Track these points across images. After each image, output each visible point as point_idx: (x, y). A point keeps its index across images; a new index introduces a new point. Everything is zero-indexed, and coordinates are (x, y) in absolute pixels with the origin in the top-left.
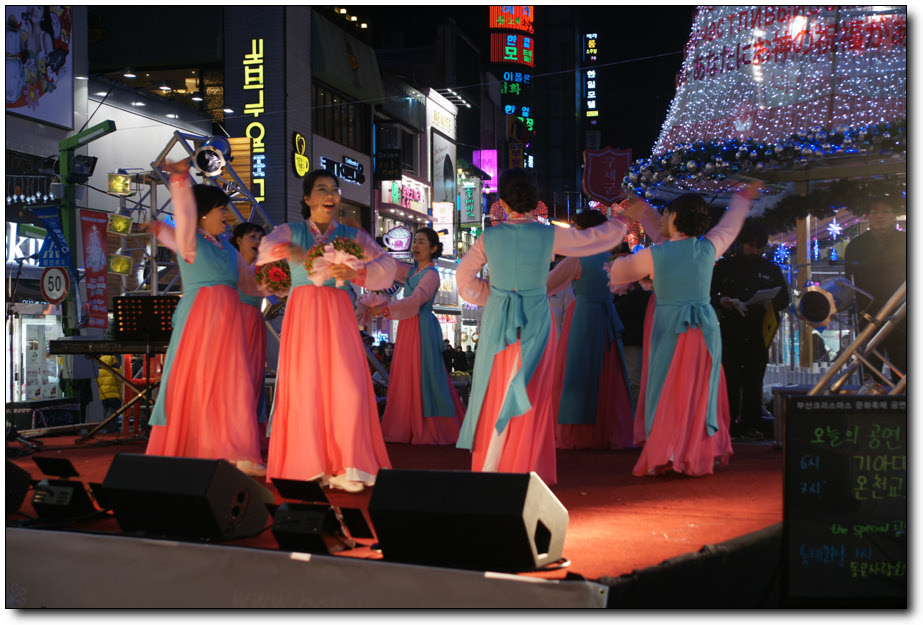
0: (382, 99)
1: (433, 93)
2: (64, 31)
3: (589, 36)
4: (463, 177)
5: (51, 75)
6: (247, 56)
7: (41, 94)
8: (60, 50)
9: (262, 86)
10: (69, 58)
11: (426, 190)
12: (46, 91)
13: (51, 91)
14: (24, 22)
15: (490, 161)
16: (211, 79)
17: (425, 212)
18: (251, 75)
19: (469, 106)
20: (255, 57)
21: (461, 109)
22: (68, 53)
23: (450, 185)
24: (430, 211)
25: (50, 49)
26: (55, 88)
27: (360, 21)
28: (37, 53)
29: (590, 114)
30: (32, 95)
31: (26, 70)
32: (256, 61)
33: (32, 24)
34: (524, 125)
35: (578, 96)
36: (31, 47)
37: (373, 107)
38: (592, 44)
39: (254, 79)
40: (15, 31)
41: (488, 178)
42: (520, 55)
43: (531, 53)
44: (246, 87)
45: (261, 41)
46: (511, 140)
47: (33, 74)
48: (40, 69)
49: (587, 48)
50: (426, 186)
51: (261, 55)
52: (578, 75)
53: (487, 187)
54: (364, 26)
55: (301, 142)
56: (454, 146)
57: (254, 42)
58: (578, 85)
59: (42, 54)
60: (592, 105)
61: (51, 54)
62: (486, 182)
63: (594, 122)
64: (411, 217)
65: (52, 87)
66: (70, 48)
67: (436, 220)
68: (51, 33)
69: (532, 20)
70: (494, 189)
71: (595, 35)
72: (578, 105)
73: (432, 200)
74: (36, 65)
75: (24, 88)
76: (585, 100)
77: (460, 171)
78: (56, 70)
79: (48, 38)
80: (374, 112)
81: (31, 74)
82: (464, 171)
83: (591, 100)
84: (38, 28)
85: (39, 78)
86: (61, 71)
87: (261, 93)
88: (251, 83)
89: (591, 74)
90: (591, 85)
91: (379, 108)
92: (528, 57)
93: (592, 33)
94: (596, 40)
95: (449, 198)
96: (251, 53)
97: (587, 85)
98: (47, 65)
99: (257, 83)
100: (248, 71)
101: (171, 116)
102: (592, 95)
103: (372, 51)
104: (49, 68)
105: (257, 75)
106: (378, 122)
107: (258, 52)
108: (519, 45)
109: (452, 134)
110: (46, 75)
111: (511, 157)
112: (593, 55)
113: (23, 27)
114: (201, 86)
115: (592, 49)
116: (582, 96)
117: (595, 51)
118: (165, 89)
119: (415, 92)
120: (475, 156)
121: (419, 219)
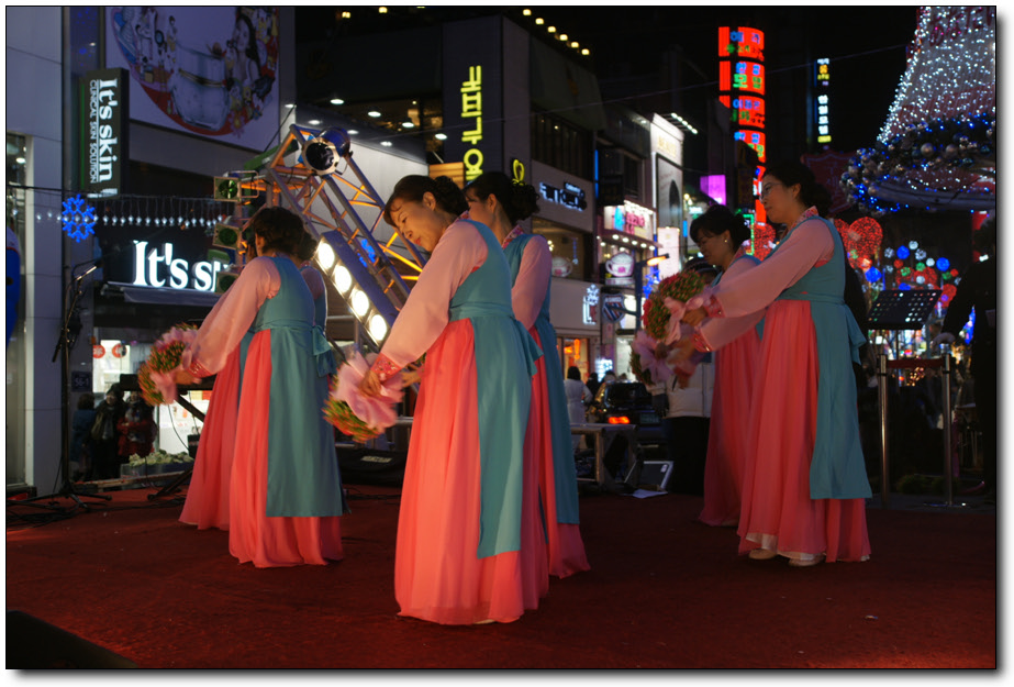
0: (604, 125)
1: (658, 119)
2: (270, 58)
3: (820, 61)
4: (690, 202)
5: (257, 102)
6: (465, 84)
7: (246, 121)
8: (266, 78)
9: (479, 113)
10: (275, 85)
11: (651, 216)
12: (252, 118)
13: (257, 118)
14: (229, 49)
15: (718, 187)
16: (430, 109)
17: (651, 238)
18: (470, 103)
19: (695, 131)
20: (473, 84)
21: (687, 134)
22: (274, 80)
23: (676, 211)
24: (655, 237)
25: (256, 76)
26: (261, 115)
27: (581, 48)
28: (243, 81)
29: (822, 140)
30: (237, 123)
31: (231, 98)
32: (473, 89)
33: (238, 52)
34: (754, 153)
35: (809, 122)
36: (236, 75)
37: (595, 133)
38: (823, 70)
39: (472, 106)
40: (219, 59)
42: (749, 82)
43: (761, 80)
44: (464, 115)
45: (479, 68)
46: (740, 165)
47: (239, 102)
48: (245, 96)
49: (819, 73)
50: (651, 212)
51: (479, 82)
52: (809, 101)
54: (585, 52)
55: (519, 169)
56: (680, 172)
57: (472, 69)
58: (809, 111)
59: (247, 82)
60: (823, 130)
61: (256, 82)
63: (826, 148)
64: (635, 243)
65: (257, 114)
66: (277, 75)
67: (661, 247)
68: (257, 60)
69: (762, 47)
71: (827, 61)
72: (809, 130)
73: (658, 226)
74: (241, 93)
75: (229, 116)
76: (817, 125)
77: (687, 196)
78: (262, 98)
79: (254, 65)
80: (596, 138)
81: (235, 101)
82: (691, 196)
83: (823, 125)
84: (243, 57)
85: (244, 105)
86: (267, 98)
87: (479, 120)
88: (470, 111)
89: (823, 99)
90: (823, 110)
91: (601, 133)
92: (759, 85)
93: (823, 57)
94: (828, 66)
95: (676, 223)
96: (468, 80)
97: (818, 111)
98: (253, 92)
99: (475, 110)
100: (466, 98)
101: (385, 144)
102: (824, 120)
103: (594, 77)
104: (255, 95)
105: (474, 102)
106: (601, 148)
107: (475, 79)
108: (749, 73)
109: (678, 159)
110: (251, 103)
111: (740, 183)
112: (825, 80)
113: (228, 55)
114: (421, 117)
115: (824, 74)
116: (813, 121)
117: (827, 77)
118: (374, 114)
119: (640, 118)
120: (702, 181)
121: (644, 245)
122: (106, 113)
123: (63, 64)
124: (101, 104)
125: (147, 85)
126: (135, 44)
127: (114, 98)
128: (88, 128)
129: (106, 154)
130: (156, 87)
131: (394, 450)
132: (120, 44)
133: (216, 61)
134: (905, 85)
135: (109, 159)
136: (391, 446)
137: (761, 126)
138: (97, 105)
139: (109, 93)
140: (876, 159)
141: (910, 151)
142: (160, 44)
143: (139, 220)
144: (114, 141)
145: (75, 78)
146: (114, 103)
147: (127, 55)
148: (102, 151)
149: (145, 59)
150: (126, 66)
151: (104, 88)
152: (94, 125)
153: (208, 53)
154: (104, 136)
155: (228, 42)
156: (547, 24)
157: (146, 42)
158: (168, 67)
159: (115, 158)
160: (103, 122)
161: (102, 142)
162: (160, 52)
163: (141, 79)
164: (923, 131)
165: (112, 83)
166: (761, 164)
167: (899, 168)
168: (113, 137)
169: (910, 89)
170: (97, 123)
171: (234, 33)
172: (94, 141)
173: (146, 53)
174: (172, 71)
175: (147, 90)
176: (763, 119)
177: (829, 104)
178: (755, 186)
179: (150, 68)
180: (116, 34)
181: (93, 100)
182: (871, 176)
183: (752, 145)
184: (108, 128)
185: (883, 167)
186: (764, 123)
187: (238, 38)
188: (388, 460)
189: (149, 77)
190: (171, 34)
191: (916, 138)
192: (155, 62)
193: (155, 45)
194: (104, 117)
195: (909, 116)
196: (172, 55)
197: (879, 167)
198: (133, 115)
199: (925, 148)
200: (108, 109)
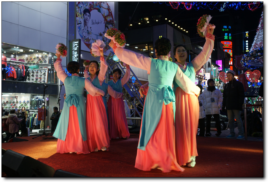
0: (192, 49)
3: (246, 32)
4: (213, 67)
7: (107, 50)
11: (203, 70)
14: (103, 34)
15: (220, 63)
16: (150, 46)
17: (203, 76)
23: (210, 69)
24: (204, 75)
27: (186, 31)
28: (106, 41)
29: (247, 51)
30: (105, 50)
34: (230, 55)
35: (243, 47)
36: (105, 39)
37: (189, 51)
38: (247, 34)
41: (220, 67)
42: (228, 38)
43: (231, 37)
45: (161, 36)
46: (226, 58)
49: (246, 35)
50: (203, 69)
52: (243, 42)
53: (219, 69)
54: (187, 32)
55: (171, 59)
56: (211, 60)
58: (243, 44)
62: (219, 68)
64: (199, 76)
67: (206, 77)
70: (221, 69)
71: (248, 32)
72: (243, 49)
73: (205, 73)
76: (245, 48)
77: (212, 65)
83: (247, 48)
85: (107, 46)
89: (247, 41)
90: (247, 44)
91: (191, 51)
92: (230, 38)
93: (247, 31)
95: (210, 72)
102: (247, 46)
103: (189, 38)
106: (191, 54)
108: (228, 35)
111: (226, 62)
112: (247, 37)
114: (148, 48)
115: (247, 35)
116: (244, 46)
117: (248, 36)
118: (136, 47)
119: (201, 47)
120: (216, 61)
121: (202, 77)
122: (76, 49)
123: (67, 38)
124: (75, 47)
125: (85, 42)
126: (82, 33)
127: (78, 46)
128: (72, 52)
129: (76, 58)
130: (87, 43)
131: (134, 125)
132: (79, 33)
133: (101, 37)
134: (255, 39)
135: (76, 59)
136: (133, 124)
137: (231, 48)
138: (74, 47)
139: (77, 44)
140: (248, 57)
141: (255, 54)
142: (88, 33)
143: (82, 73)
144: (78, 55)
145: (70, 41)
146: (78, 47)
147: (81, 36)
148: (75, 57)
149: (85, 37)
150: (80, 38)
151: (75, 44)
152: (73, 52)
153: (99, 35)
154: (75, 54)
155: (103, 32)
156: (178, 26)
157: (85, 33)
158: (90, 38)
159: (78, 59)
160: (75, 51)
161: (75, 55)
162: (88, 35)
163: (84, 41)
164: (258, 50)
165: (77, 42)
166: (231, 57)
167: (253, 59)
168: (77, 54)
169: (257, 40)
170: (74, 51)
171: (104, 30)
172: (73, 55)
173: (85, 35)
174: (91, 39)
175: (85, 43)
176: (232, 46)
177: (248, 43)
178: (230, 63)
179: (86, 39)
180: (78, 32)
181: (73, 46)
182: (247, 61)
183: (229, 53)
184: (76, 52)
185: (249, 58)
186: (232, 47)
187: (105, 31)
188: (131, 127)
189: (85, 41)
190: (91, 31)
191: (257, 52)
192: (87, 37)
193: (87, 34)
194: (75, 50)
195: (256, 46)
196: (91, 35)
197: (248, 58)
198: (82, 49)
199: (259, 54)
200: (76, 48)
